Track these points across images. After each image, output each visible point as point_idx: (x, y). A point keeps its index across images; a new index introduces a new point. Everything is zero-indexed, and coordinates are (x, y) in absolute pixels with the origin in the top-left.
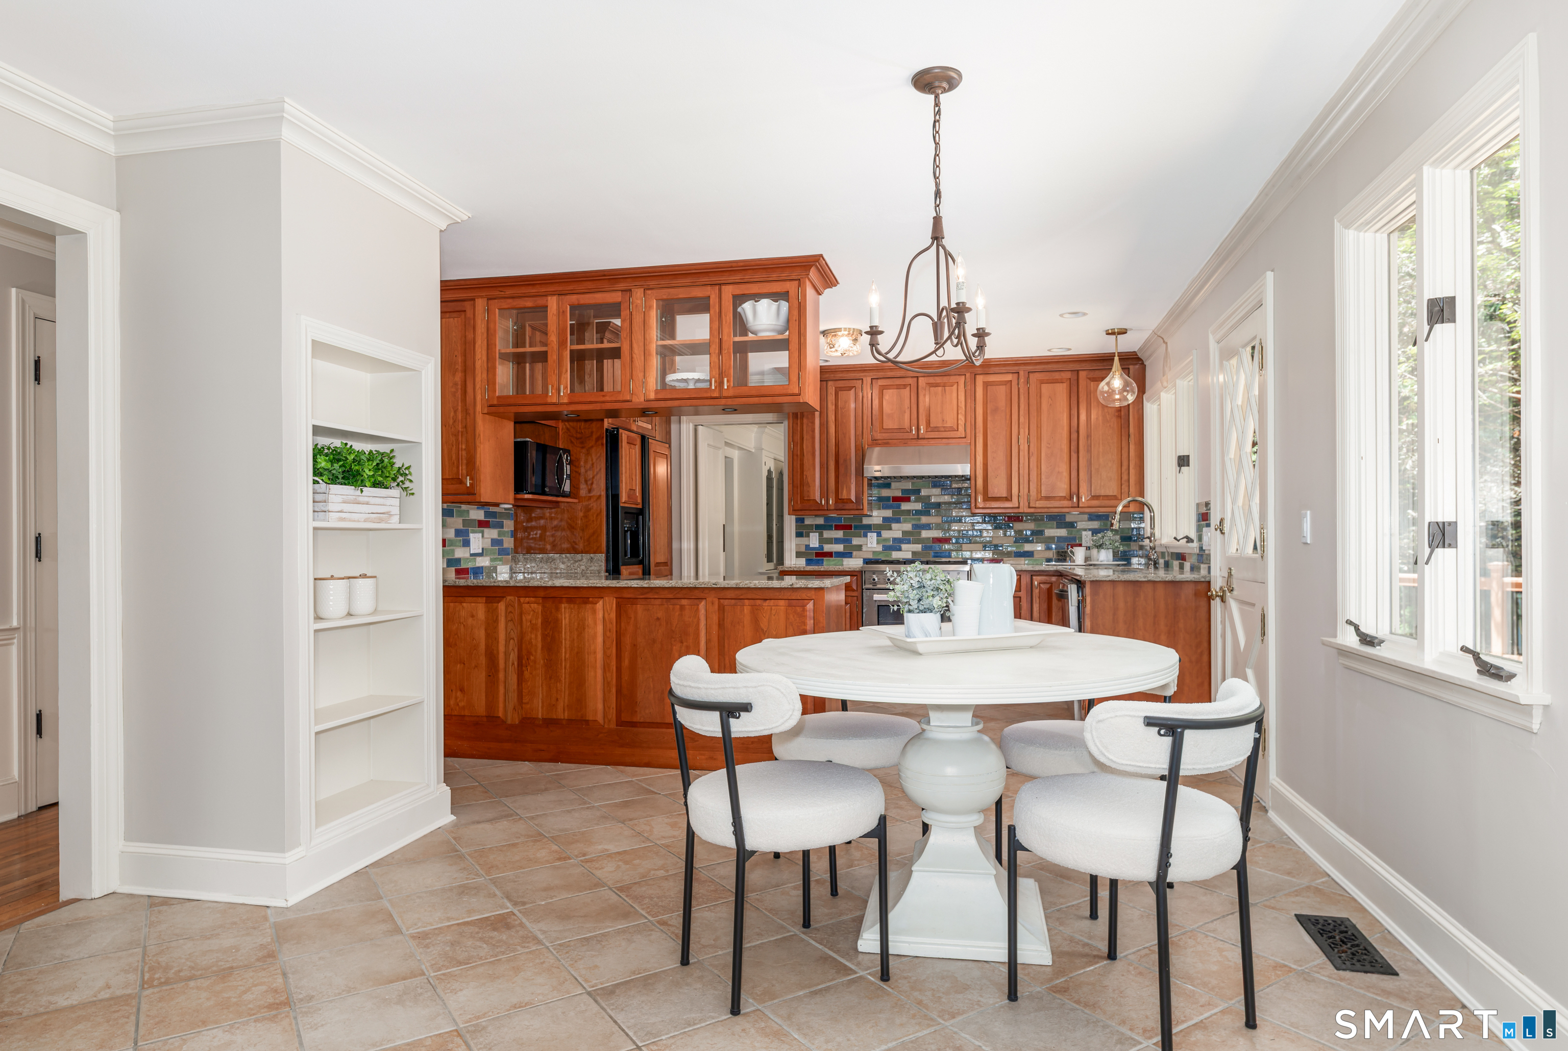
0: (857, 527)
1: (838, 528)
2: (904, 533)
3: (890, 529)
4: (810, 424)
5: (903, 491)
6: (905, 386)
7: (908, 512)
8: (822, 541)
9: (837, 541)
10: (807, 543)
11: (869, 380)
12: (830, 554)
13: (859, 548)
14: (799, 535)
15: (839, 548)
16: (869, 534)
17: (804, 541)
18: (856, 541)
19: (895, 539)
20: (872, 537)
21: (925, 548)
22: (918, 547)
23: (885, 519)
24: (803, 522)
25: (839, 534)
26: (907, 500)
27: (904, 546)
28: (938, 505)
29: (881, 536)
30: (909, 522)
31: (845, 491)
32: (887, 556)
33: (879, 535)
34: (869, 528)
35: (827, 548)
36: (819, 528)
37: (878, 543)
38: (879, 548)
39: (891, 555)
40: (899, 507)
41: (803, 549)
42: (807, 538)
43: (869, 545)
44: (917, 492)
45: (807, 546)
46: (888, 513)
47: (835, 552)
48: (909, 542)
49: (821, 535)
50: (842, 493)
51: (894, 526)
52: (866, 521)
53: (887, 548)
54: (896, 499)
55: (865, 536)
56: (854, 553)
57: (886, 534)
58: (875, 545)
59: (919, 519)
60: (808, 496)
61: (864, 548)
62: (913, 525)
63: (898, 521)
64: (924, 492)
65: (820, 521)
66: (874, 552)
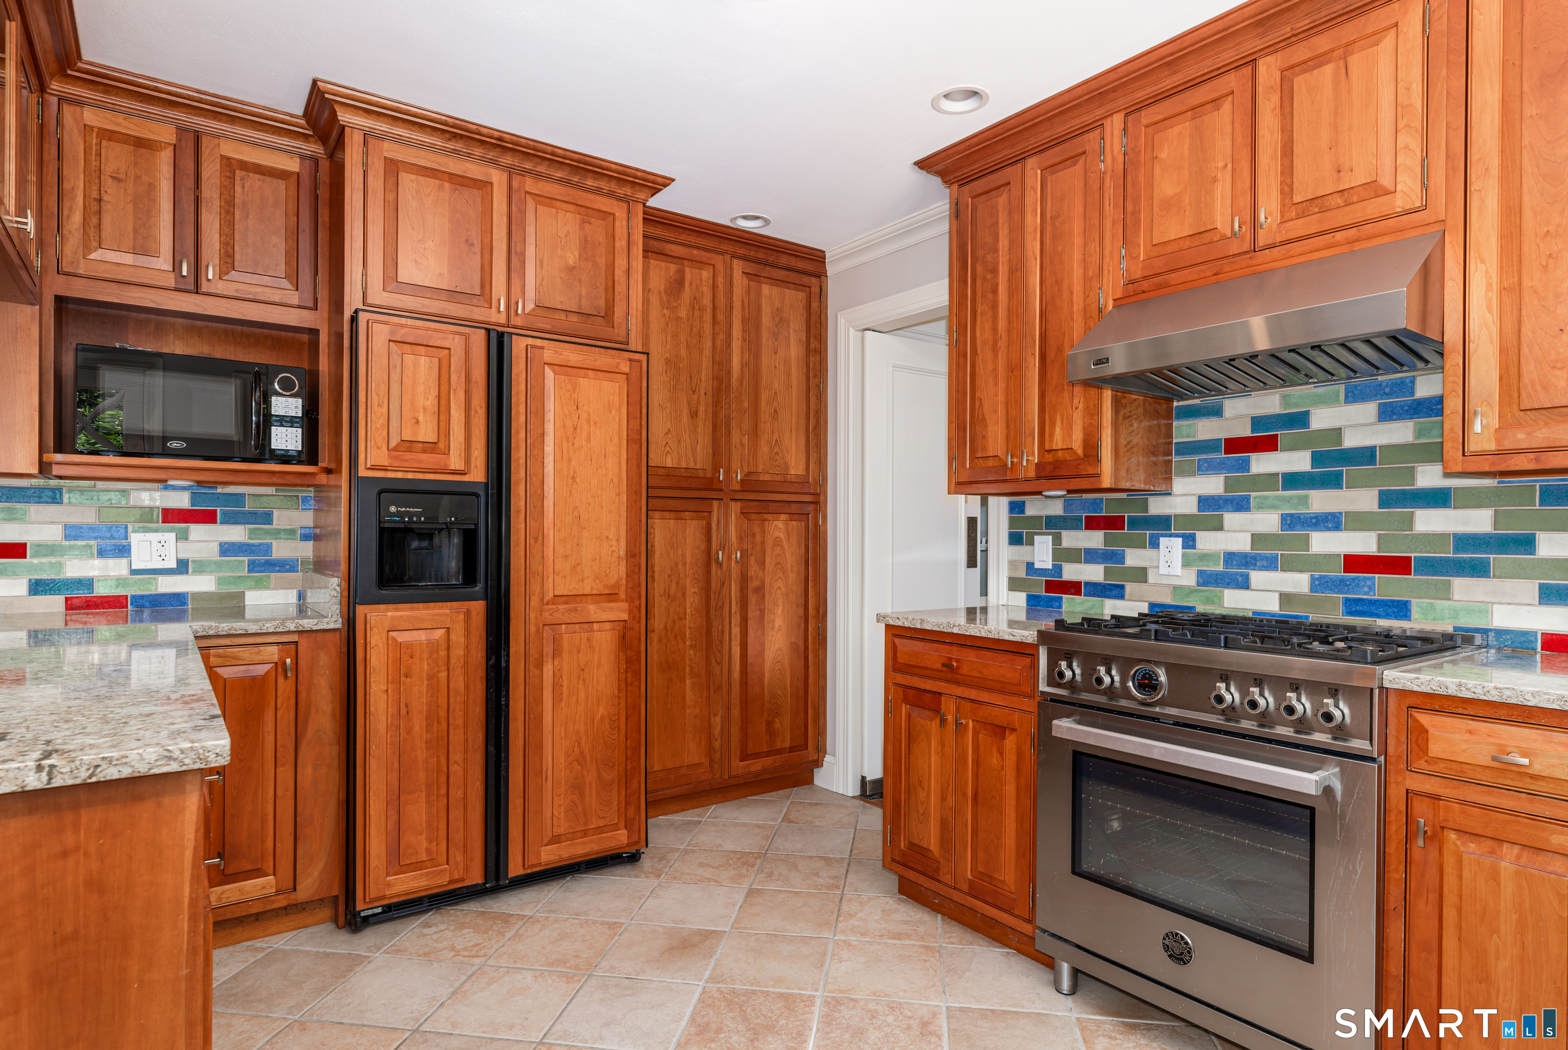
0: (1136, 523)
1: (1092, 524)
2: (1257, 538)
3: (1220, 528)
4: (989, 276)
5: (1257, 422)
6: (1216, 102)
7: (1268, 481)
8: (1062, 555)
9: (1091, 556)
10: (1030, 560)
11: (1117, 120)
12: (1074, 588)
13: (1141, 575)
14: (1015, 539)
15: (1094, 573)
16: (1163, 541)
17: (1021, 552)
18: (1134, 558)
19: (1230, 557)
20: (1171, 547)
21: (1318, 584)
22: (1299, 582)
23: (1205, 502)
24: (1023, 512)
25: (1095, 539)
26: (1268, 444)
27: (1257, 577)
28: (1366, 455)
29: (1193, 547)
30: (1274, 507)
31: (1058, 430)
32: (1208, 601)
33: (1189, 542)
34: (1163, 524)
35: (1071, 572)
36: (1053, 524)
37: (1186, 563)
38: (1189, 579)
39: (1221, 598)
40: (1245, 466)
41: (1022, 573)
42: (1029, 548)
43: (1163, 570)
44: (1300, 420)
45: (1030, 566)
46: (1214, 485)
47: (1087, 584)
48: (1270, 564)
49: (1057, 540)
50: (1052, 435)
51: (1231, 519)
52: (1157, 507)
53: (1207, 579)
54: (1234, 445)
55: (1155, 545)
56: (1129, 587)
57: (1207, 541)
58: (1177, 568)
59: (1305, 500)
60: (984, 449)
61: (1152, 578)
62: (1284, 517)
63: (1241, 505)
64: (1321, 419)
65: (1056, 509)
66: (1176, 588)
